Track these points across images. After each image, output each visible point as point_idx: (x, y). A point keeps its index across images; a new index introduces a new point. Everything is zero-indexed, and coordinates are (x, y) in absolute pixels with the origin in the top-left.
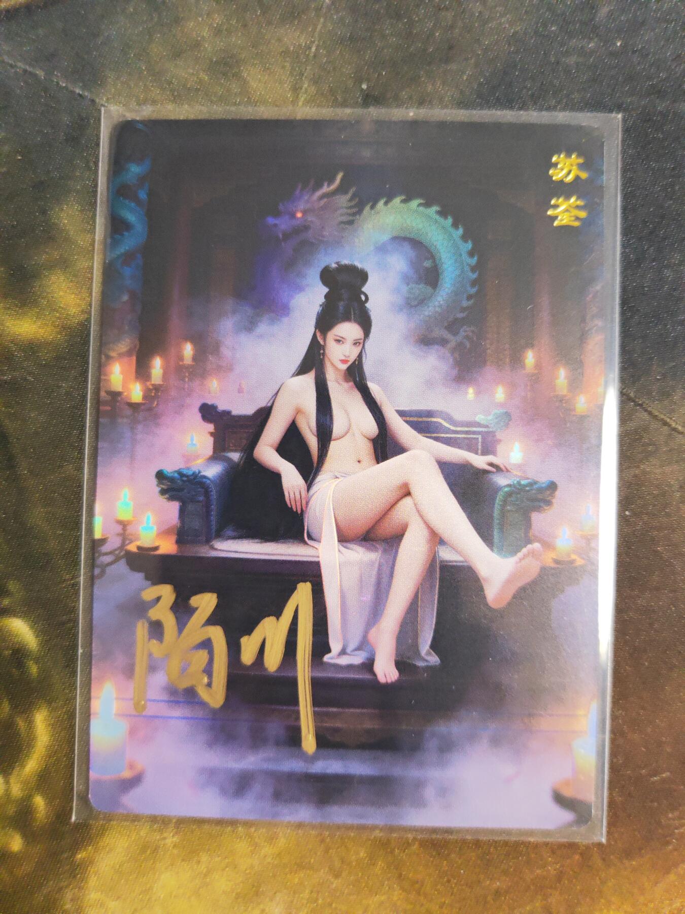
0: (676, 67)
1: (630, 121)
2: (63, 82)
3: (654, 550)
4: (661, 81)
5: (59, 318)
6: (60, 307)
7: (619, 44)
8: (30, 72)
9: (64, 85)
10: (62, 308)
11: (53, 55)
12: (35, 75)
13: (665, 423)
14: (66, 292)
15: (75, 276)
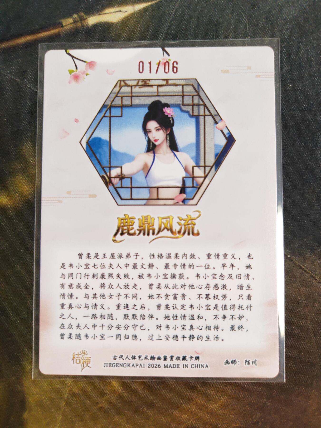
0: (317, 99)
1: (293, 123)
2: (29, 85)
3: (291, 328)
4: (309, 105)
5: (18, 196)
6: (19, 191)
7: (291, 86)
8: (13, 79)
9: (29, 86)
10: (20, 192)
11: (25, 72)
12: (16, 81)
13: (301, 267)
14: (22, 184)
15: (27, 177)
